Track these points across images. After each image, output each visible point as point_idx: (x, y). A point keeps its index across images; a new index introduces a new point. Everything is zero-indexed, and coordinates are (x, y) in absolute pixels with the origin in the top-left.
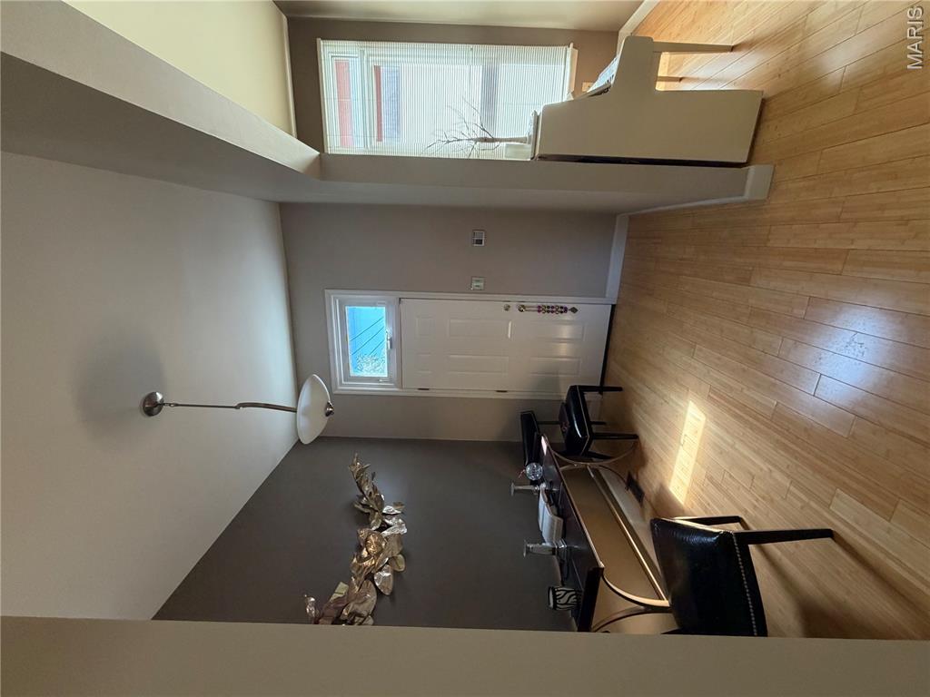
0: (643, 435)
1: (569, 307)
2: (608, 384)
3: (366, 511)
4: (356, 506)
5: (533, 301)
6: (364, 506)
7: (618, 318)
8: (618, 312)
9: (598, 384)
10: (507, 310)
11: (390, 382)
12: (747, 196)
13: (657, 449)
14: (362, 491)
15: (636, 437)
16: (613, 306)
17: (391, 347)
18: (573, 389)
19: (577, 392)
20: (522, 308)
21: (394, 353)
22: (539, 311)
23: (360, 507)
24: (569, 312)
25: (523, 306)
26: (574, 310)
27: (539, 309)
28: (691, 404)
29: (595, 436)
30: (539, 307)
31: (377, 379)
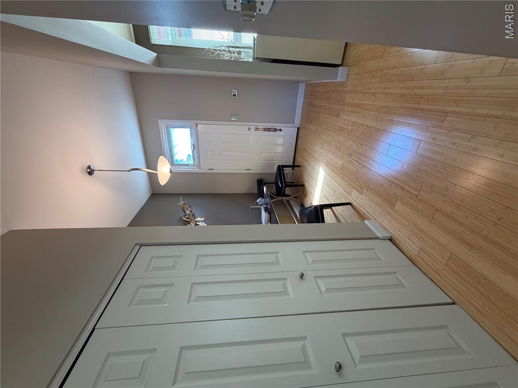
0: (306, 184)
1: (278, 128)
2: (296, 164)
3: (188, 220)
4: (183, 218)
5: (262, 125)
6: (187, 218)
7: (301, 134)
8: (300, 131)
9: (292, 164)
10: (249, 130)
11: (194, 166)
12: (338, 80)
13: (310, 189)
14: (185, 213)
15: (304, 185)
16: (298, 128)
17: (194, 149)
18: (279, 167)
19: (281, 168)
20: (257, 129)
21: (196, 152)
22: (264, 131)
23: (185, 219)
24: (278, 131)
25: (257, 128)
26: (280, 130)
27: (265, 130)
28: (321, 168)
29: (286, 186)
30: (264, 128)
31: (188, 165)
